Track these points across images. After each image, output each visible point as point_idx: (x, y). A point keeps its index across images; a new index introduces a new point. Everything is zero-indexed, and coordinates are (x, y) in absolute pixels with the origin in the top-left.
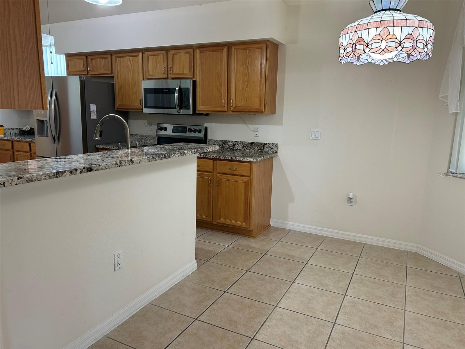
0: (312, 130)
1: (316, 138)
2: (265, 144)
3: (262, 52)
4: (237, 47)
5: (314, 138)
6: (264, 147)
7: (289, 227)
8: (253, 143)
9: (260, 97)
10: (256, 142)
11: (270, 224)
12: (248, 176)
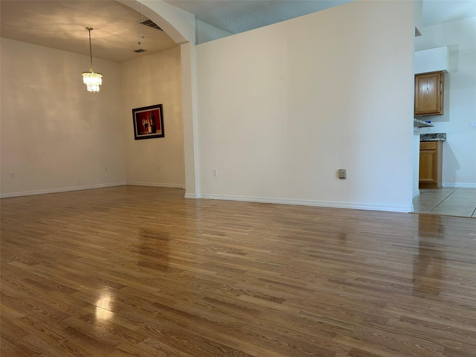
0: (471, 122)
1: (474, 127)
2: (436, 134)
3: (437, 78)
4: (419, 77)
5: (473, 127)
6: (436, 136)
7: (456, 186)
8: (427, 134)
9: (437, 104)
10: (429, 133)
11: (442, 186)
12: (435, 150)
